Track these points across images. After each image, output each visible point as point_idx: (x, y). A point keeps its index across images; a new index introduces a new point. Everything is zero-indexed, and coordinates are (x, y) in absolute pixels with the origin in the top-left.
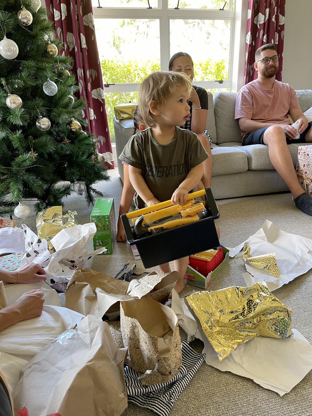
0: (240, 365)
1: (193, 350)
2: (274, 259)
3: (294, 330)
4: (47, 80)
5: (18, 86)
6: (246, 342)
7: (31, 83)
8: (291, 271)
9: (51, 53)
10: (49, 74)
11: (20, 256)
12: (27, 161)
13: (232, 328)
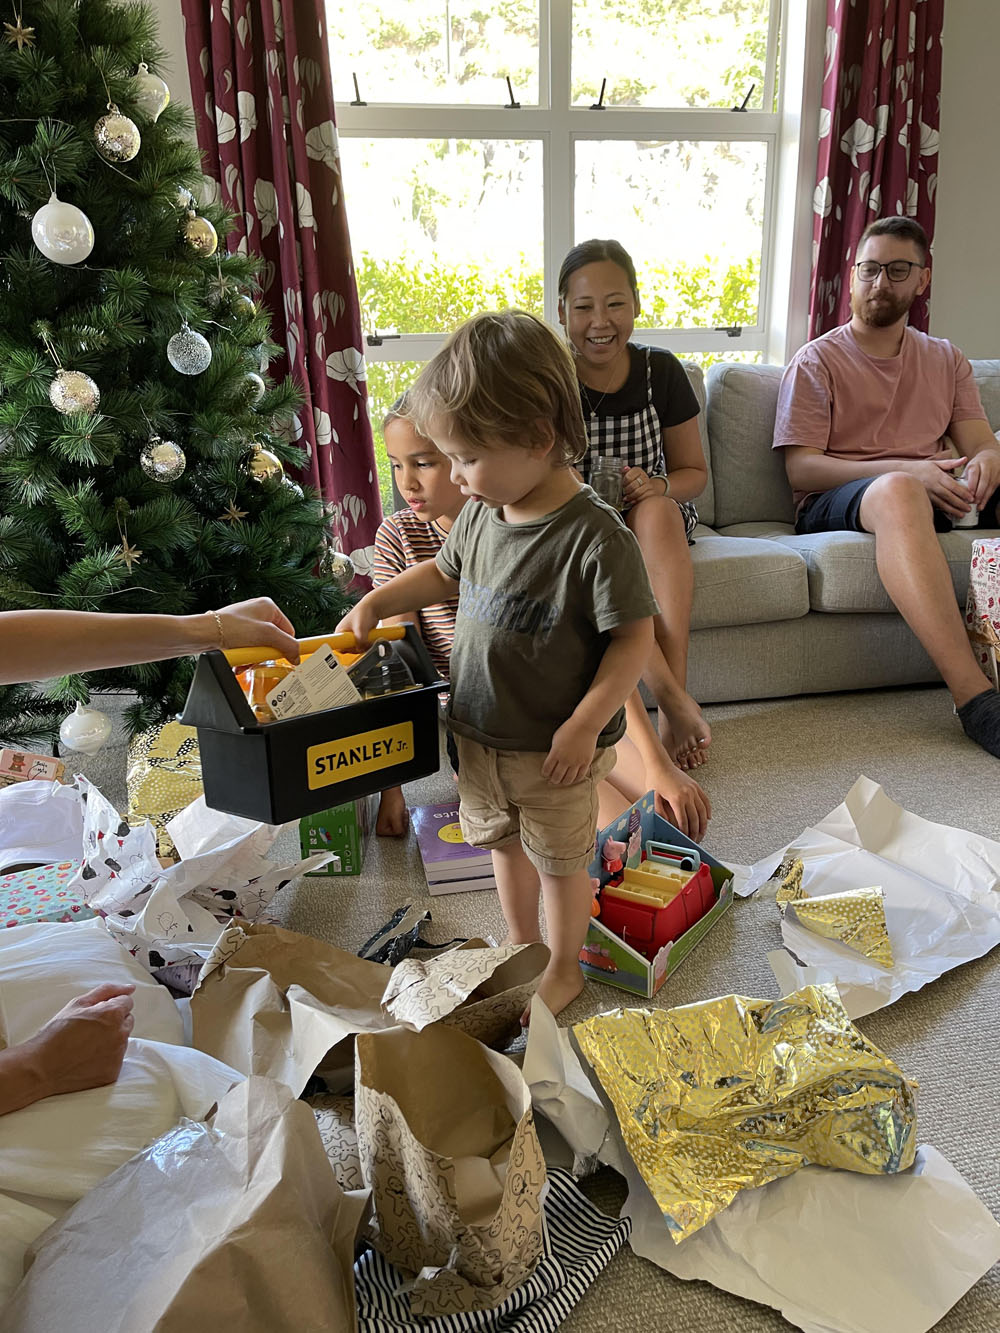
0: (743, 1259)
1: (592, 1205)
2: (876, 908)
3: (926, 1150)
4: (180, 327)
5: (88, 345)
6: (769, 1185)
7: (132, 336)
8: (936, 948)
9: (196, 246)
10: (188, 310)
11: (67, 875)
12: (105, 575)
13: (722, 1136)
